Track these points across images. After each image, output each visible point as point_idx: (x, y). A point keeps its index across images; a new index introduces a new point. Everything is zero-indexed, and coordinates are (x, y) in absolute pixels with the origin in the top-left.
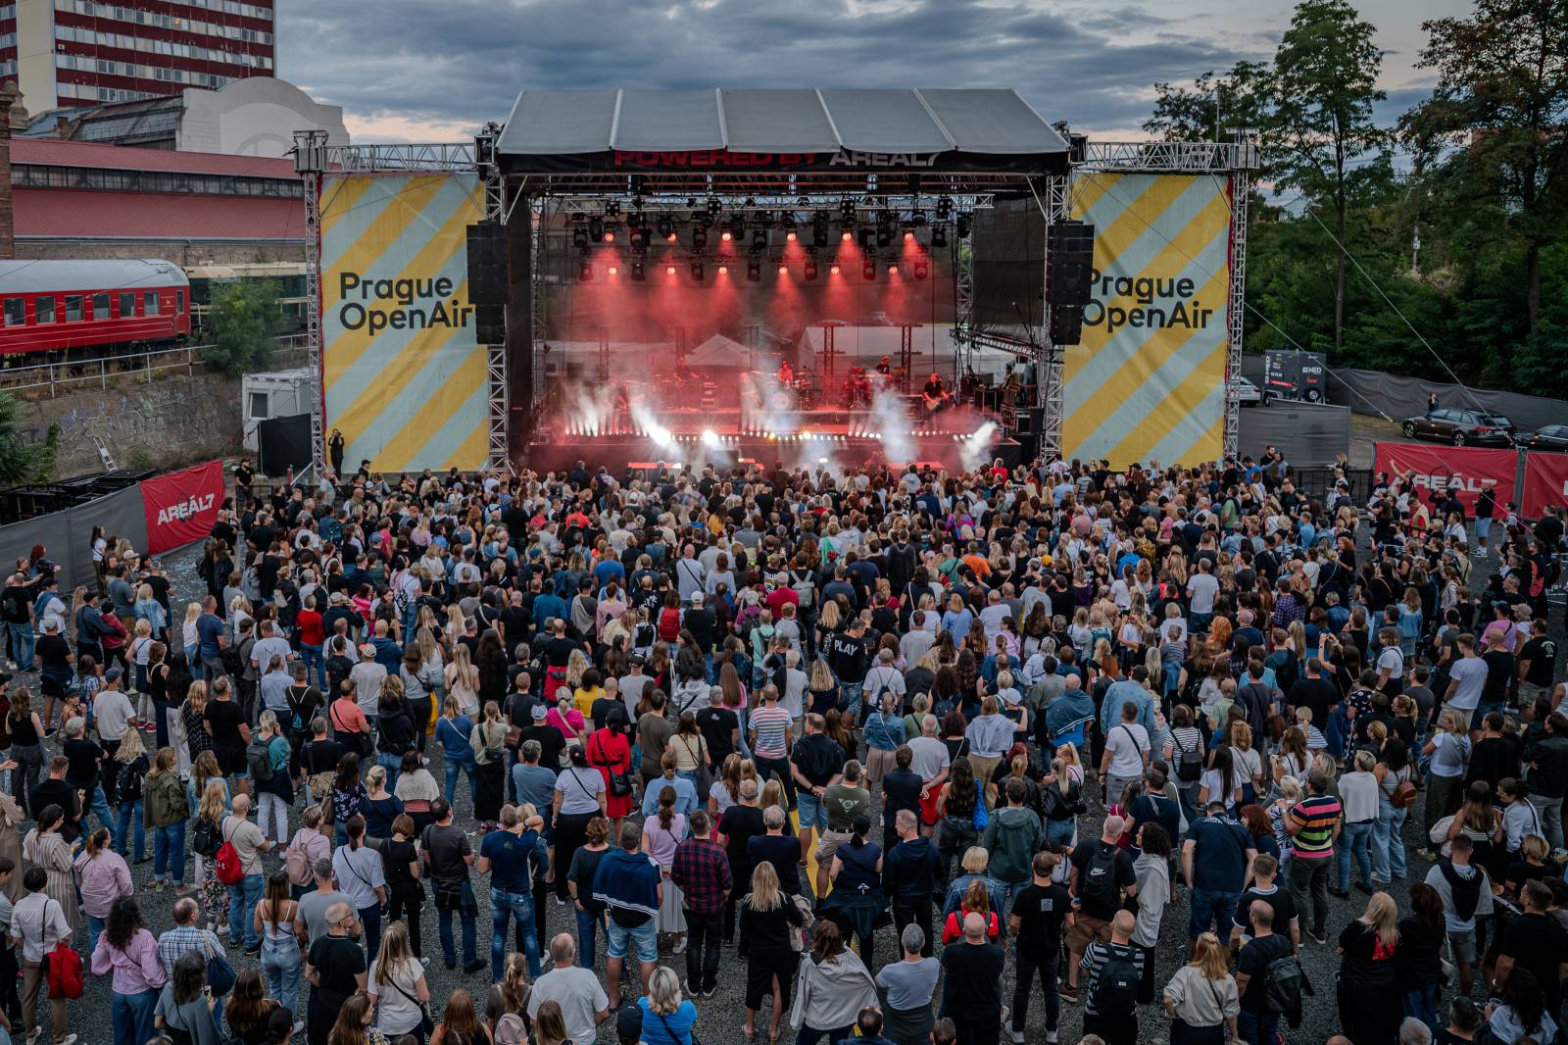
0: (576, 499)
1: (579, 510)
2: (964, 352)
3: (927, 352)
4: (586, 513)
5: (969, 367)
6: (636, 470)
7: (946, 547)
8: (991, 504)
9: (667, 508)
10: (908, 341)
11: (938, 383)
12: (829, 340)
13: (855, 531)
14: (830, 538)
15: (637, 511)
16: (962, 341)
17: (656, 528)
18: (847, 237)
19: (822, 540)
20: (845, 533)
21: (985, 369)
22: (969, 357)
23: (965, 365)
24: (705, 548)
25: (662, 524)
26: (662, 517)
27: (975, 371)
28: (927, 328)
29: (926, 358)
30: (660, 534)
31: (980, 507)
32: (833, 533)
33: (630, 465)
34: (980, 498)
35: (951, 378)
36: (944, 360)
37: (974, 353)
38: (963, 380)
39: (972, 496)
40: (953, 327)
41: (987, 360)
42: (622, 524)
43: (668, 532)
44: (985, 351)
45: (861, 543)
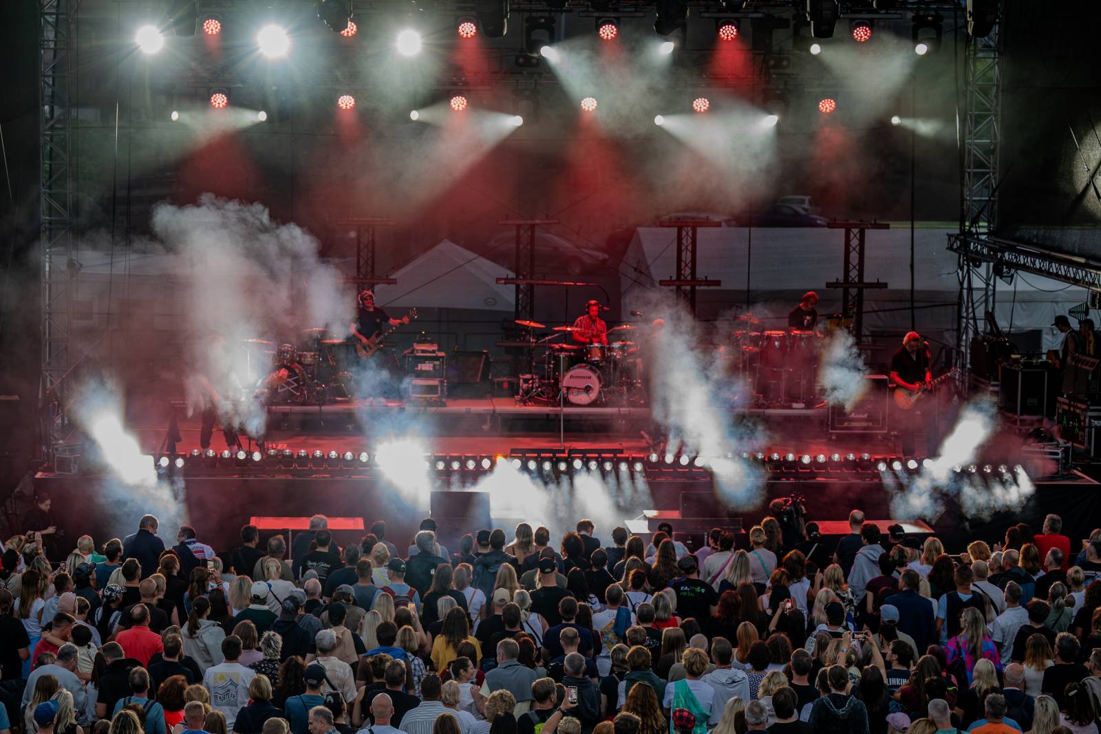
0: (132, 596)
1: (140, 620)
2: (978, 283)
3: (899, 282)
4: (158, 626)
5: (990, 317)
6: (267, 535)
7: (936, 706)
8: (1037, 613)
9: (336, 618)
10: (855, 256)
11: (921, 352)
12: (686, 256)
13: (740, 673)
14: (689, 682)
15: (265, 621)
16: (975, 260)
17: (309, 662)
18: (728, 32)
19: (671, 687)
20: (721, 675)
21: (1023, 322)
22: (990, 294)
23: (980, 312)
24: (414, 703)
25: (326, 651)
26: (329, 634)
27: (1003, 324)
28: (899, 232)
29: (898, 296)
30: (319, 674)
31: (1011, 619)
32: (695, 672)
33: (254, 522)
34: (1014, 599)
35: (950, 340)
36: (935, 300)
37: (1002, 286)
38: (976, 345)
39: (997, 594)
40: (955, 229)
41: (1029, 300)
42: (231, 651)
43: (337, 667)
44: (1025, 283)
45: (754, 695)
